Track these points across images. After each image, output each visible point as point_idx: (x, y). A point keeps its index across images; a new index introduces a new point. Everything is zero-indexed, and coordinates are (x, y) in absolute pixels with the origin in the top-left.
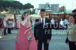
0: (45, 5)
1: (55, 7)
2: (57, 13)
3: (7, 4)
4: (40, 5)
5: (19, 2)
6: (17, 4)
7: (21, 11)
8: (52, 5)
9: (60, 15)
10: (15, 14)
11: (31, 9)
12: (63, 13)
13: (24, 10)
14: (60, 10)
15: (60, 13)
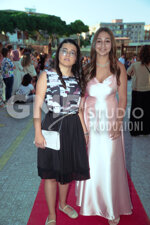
0: (113, 25)
1: (134, 29)
2: (137, 44)
4: (102, 24)
5: (58, 19)
6: (55, 23)
8: (129, 25)
10: (50, 46)
11: (84, 35)
13: (68, 36)
14: (145, 37)
15: (144, 44)
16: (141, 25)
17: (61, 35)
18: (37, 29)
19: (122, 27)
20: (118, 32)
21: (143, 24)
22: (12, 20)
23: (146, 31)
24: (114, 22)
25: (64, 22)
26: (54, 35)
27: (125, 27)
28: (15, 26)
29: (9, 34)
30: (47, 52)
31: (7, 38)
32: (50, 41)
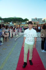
0: (35, 19)
2: (41, 23)
4: (32, 19)
5: (21, 18)
7: (22, 23)
8: (39, 19)
11: (28, 22)
13: (24, 22)
15: (43, 23)
16: (41, 19)
17: (22, 22)
18: (16, 21)
19: (37, 19)
20: (36, 21)
21: (42, 19)
22: (11, 19)
25: (23, 19)
26: (20, 22)
28: (11, 21)
29: (10, 23)
30: (19, 26)
31: (9, 24)
32: (19, 24)
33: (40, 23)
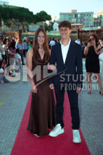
0: (69, 14)
1: (86, 17)
3: (8, 14)
4: (61, 14)
6: (25, 13)
7: (30, 26)
8: (82, 14)
9: (91, 31)
10: (20, 32)
12: (99, 28)
13: (35, 23)
14: (94, 23)
16: (90, 14)
17: (30, 23)
18: (11, 18)
20: (74, 20)
21: (93, 13)
23: (95, 19)
24: (71, 12)
25: (32, 13)
26: (24, 23)
27: (79, 16)
30: (18, 37)
32: (21, 28)
33: (86, 29)
